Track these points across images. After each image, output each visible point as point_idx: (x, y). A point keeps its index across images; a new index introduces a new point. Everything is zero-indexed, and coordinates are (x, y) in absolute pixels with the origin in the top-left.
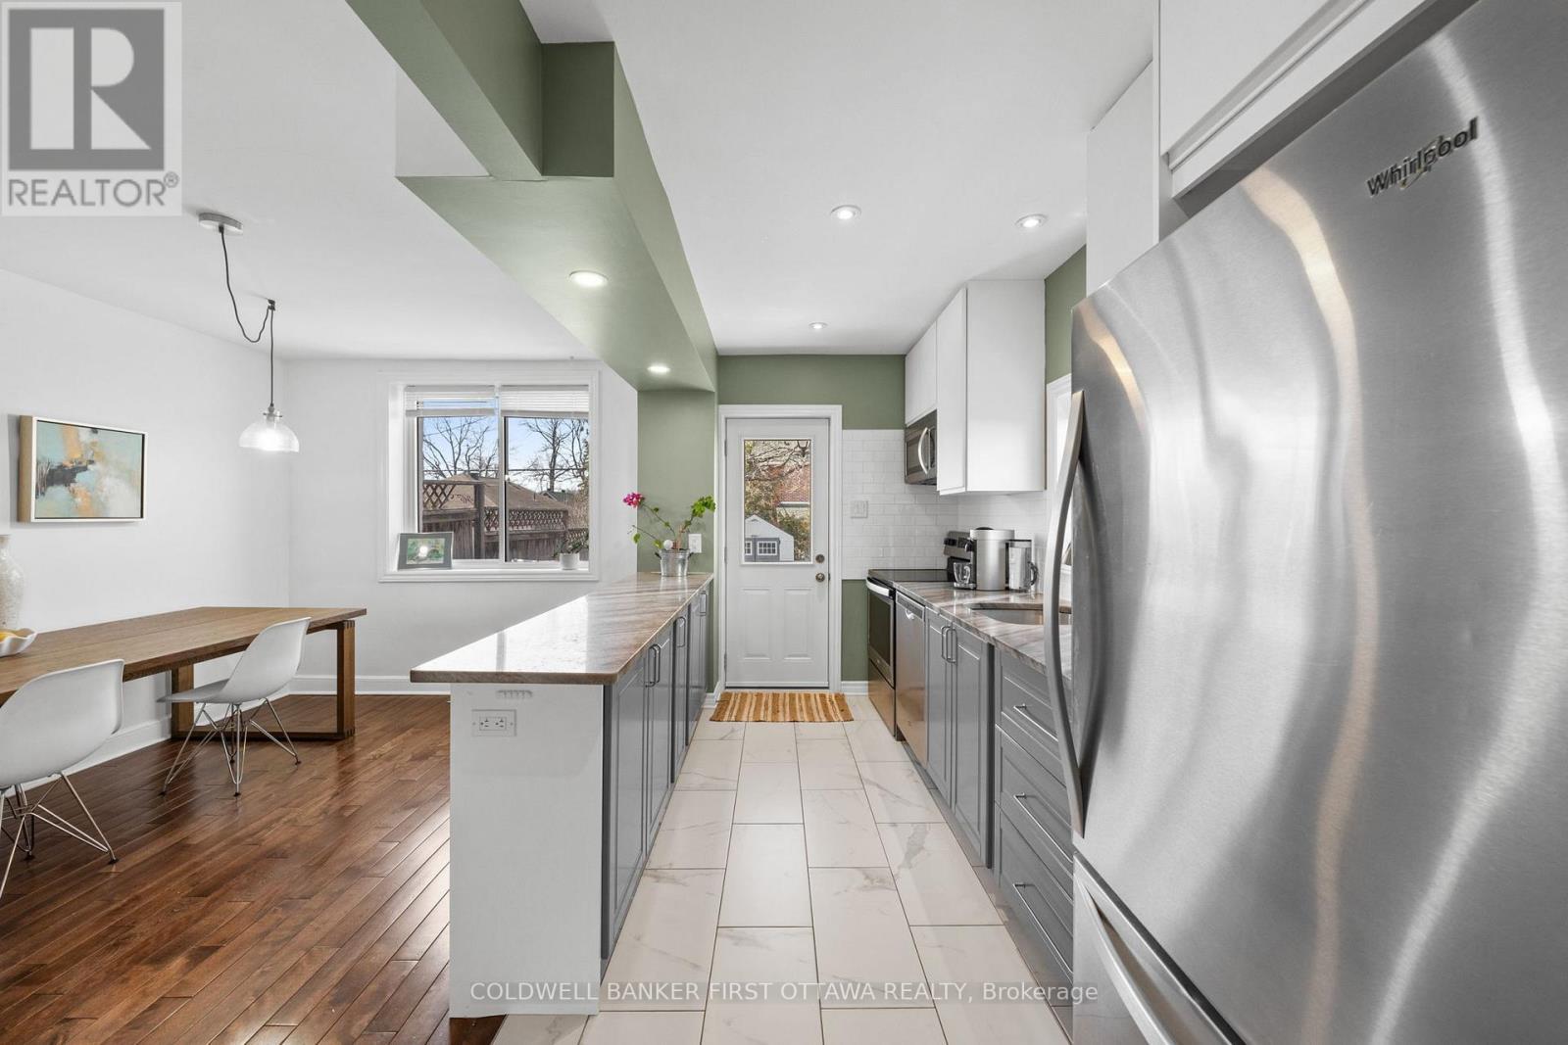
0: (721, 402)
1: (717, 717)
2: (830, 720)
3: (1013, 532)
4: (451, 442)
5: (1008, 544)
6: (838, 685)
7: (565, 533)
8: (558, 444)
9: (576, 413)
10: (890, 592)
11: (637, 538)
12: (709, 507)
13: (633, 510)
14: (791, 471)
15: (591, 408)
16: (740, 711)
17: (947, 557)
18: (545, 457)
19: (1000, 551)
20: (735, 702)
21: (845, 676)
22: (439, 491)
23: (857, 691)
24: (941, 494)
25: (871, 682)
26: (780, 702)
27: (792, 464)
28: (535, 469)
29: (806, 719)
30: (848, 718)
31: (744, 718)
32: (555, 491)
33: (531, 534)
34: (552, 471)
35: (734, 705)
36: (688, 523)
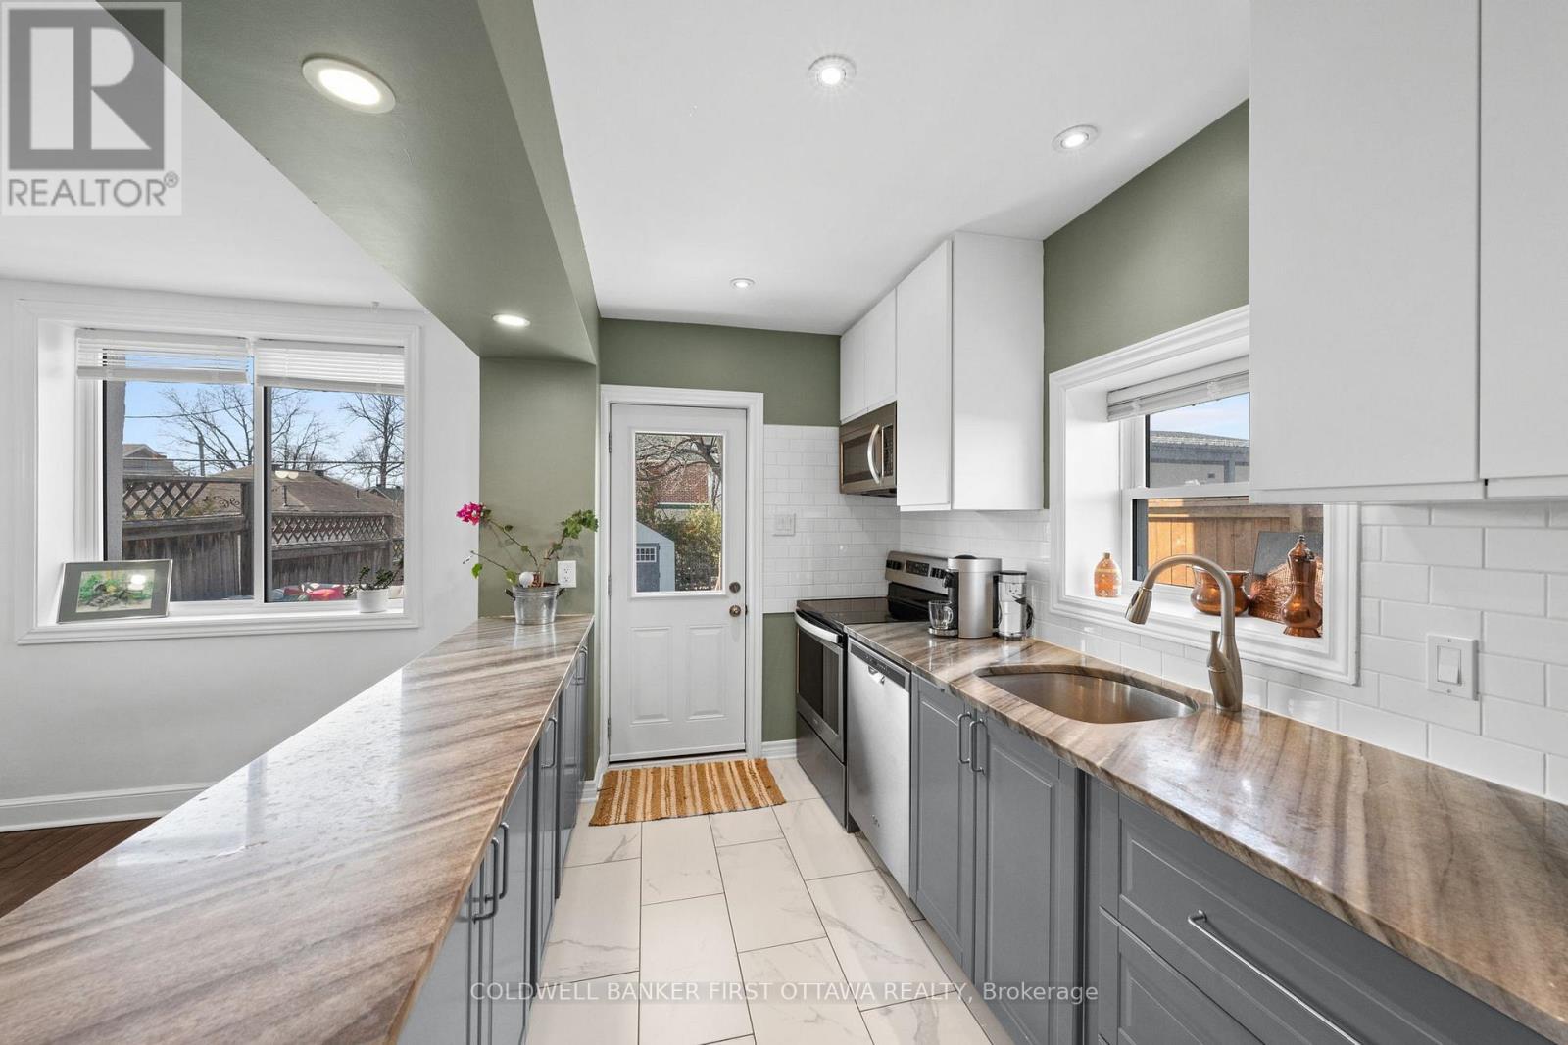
0: (603, 381)
1: (600, 819)
2: (756, 806)
3: (999, 562)
4: (245, 427)
5: (996, 578)
6: (757, 747)
7: (388, 544)
8: (391, 433)
9: (384, 385)
10: (839, 637)
11: (477, 570)
12: (589, 525)
13: (472, 529)
14: (673, 470)
15: (408, 377)
16: (632, 802)
17: (888, 582)
18: (373, 447)
19: (987, 586)
20: (623, 786)
21: (767, 736)
22: (176, 492)
23: (782, 754)
24: (902, 510)
25: (802, 740)
26: (686, 780)
27: (672, 463)
28: (361, 462)
29: (725, 809)
30: (779, 801)
31: (639, 816)
32: (387, 487)
33: (336, 548)
34: (384, 463)
35: (623, 792)
36: (557, 547)
